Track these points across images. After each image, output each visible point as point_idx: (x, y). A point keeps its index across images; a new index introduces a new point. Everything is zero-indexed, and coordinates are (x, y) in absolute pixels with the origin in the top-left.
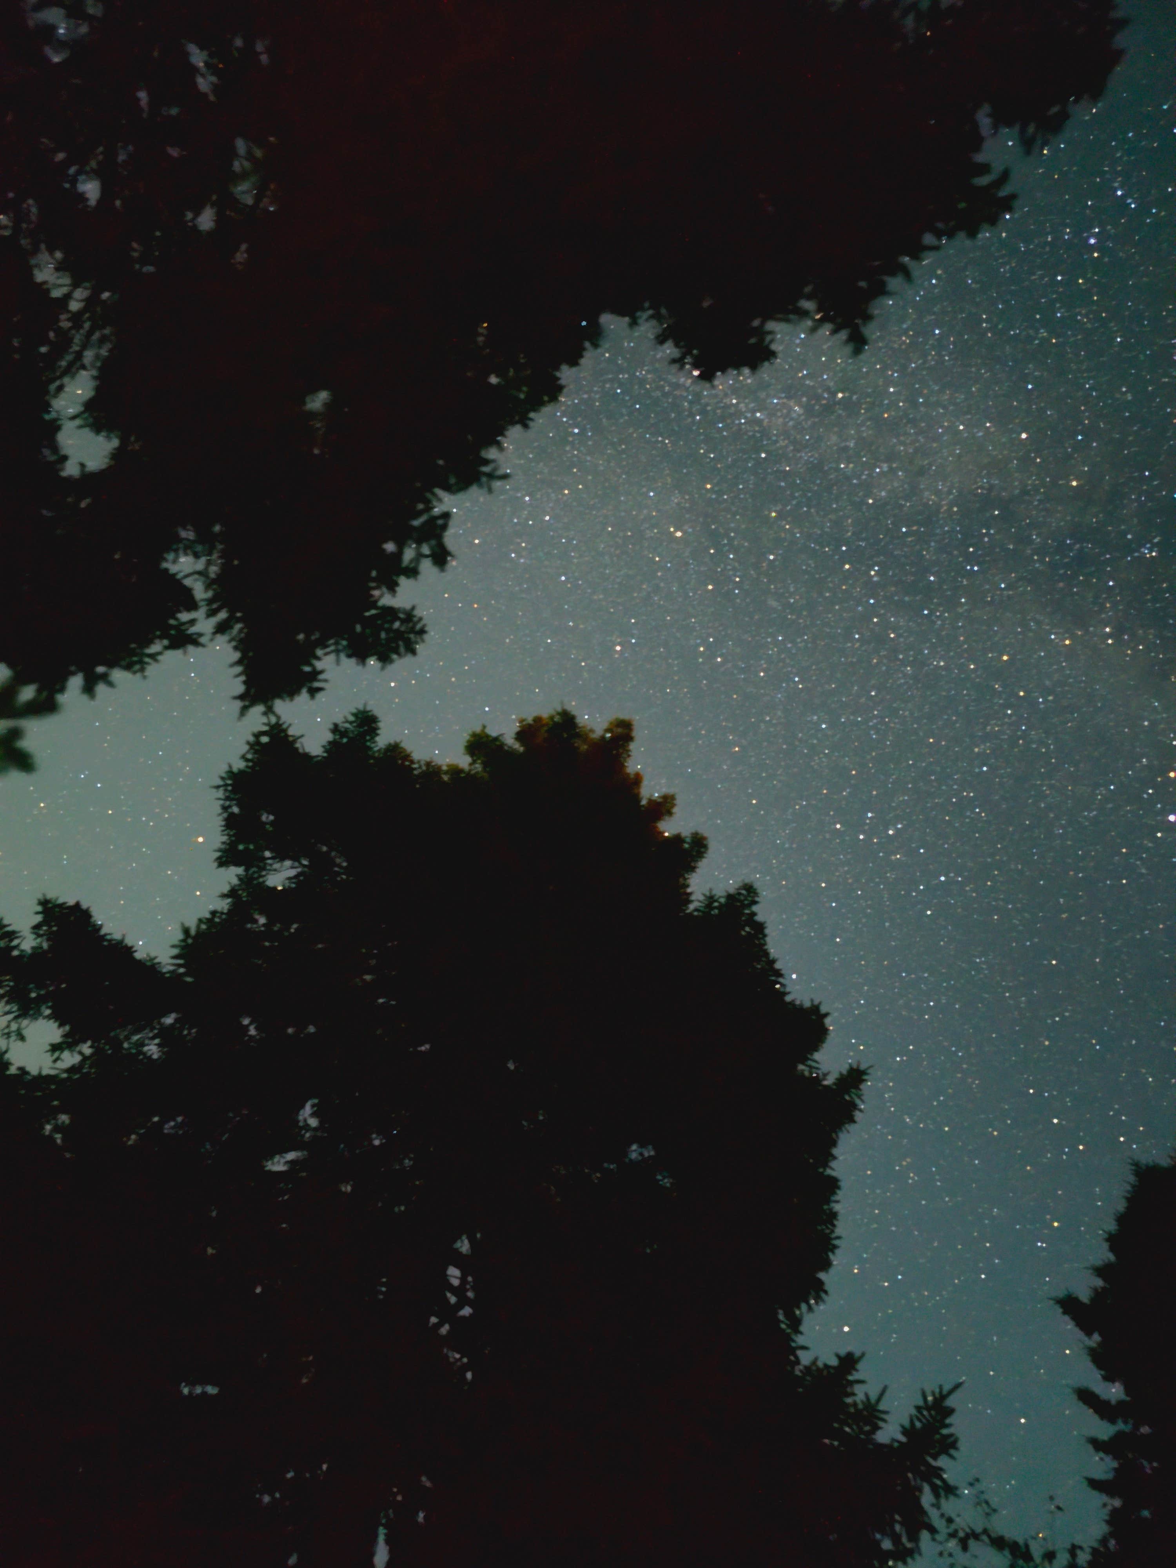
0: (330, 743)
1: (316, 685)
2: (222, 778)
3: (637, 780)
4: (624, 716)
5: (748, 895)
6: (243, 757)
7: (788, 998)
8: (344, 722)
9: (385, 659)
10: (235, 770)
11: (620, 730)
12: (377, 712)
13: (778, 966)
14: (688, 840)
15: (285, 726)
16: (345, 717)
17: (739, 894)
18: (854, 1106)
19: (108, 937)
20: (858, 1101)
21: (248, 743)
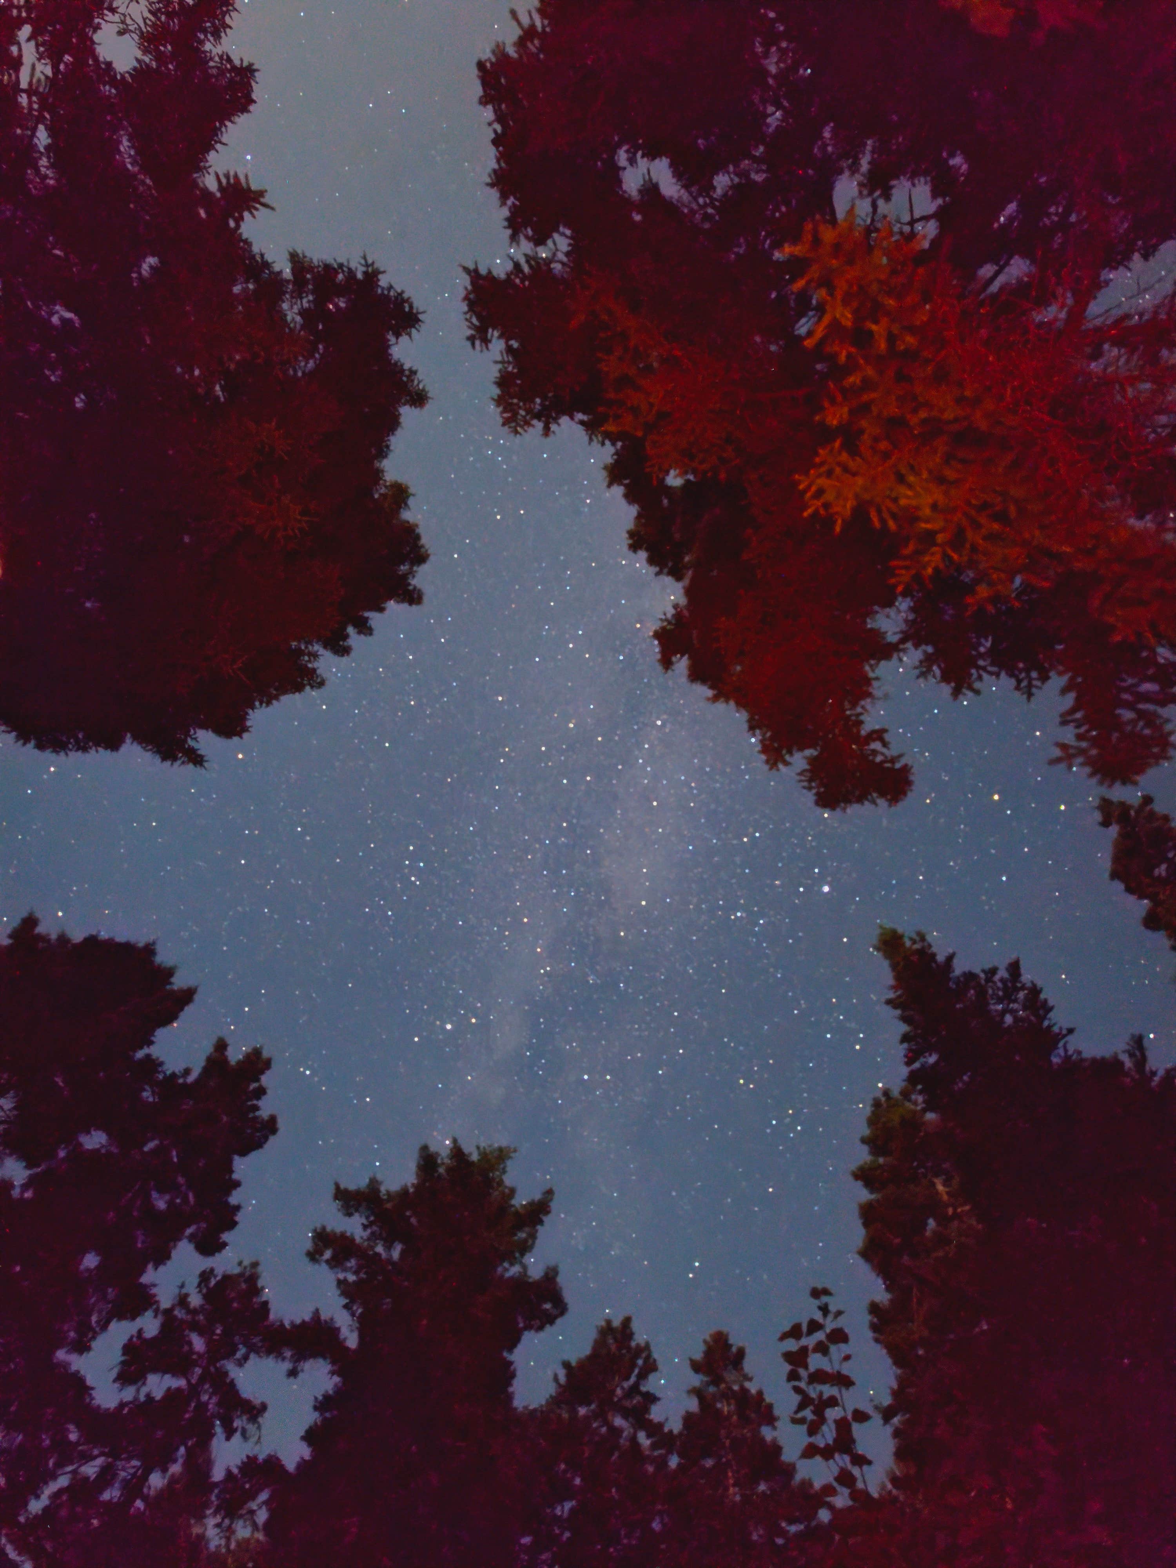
0: (402, 365)
1: (477, 343)
2: (373, 263)
3: (381, 610)
4: (425, 599)
5: (318, 683)
6: (391, 287)
7: (250, 711)
8: (418, 379)
9: (499, 401)
10: (380, 276)
11: (415, 596)
12: (428, 407)
13: (274, 702)
14: (346, 644)
15: (417, 326)
16: (422, 381)
17: (317, 677)
18: (175, 759)
19: (223, 129)
20: (179, 762)
21: (403, 292)
